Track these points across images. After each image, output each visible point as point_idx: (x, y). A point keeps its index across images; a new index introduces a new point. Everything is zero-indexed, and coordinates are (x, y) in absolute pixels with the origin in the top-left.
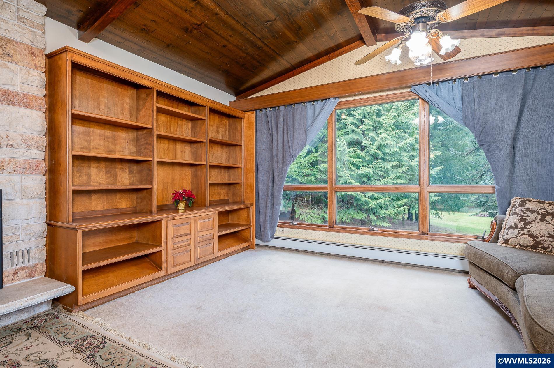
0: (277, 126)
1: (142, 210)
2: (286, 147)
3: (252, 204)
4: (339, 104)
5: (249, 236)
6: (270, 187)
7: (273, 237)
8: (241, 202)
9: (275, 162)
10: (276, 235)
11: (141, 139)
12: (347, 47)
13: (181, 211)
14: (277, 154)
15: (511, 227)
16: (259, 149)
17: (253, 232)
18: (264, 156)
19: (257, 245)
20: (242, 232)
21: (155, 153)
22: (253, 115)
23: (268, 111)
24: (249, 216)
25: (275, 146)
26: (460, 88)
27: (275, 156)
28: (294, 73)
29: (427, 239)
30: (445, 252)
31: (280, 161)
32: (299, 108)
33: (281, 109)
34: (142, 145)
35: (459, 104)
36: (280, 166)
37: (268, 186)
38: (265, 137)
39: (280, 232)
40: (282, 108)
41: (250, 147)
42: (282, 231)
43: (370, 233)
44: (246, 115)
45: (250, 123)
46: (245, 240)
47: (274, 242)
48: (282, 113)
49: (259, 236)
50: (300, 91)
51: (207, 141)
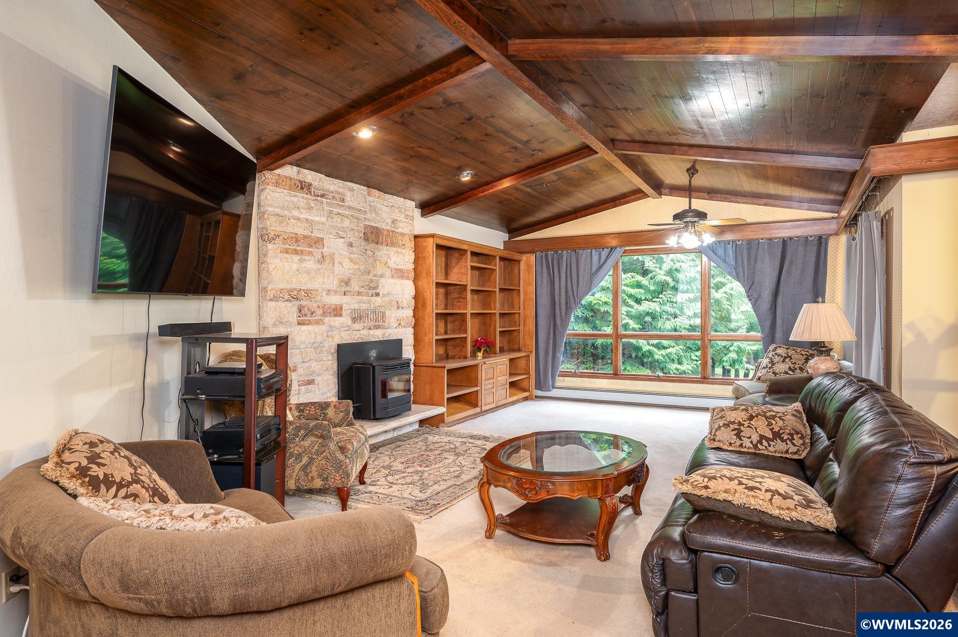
0: (559, 271)
1: (455, 356)
2: (570, 293)
3: (532, 352)
4: (625, 251)
5: (528, 386)
6: (552, 335)
7: (553, 387)
8: (519, 350)
9: (557, 308)
10: (558, 384)
11: (454, 293)
12: (633, 197)
13: (479, 358)
14: (560, 300)
15: (764, 368)
16: (539, 293)
17: (533, 382)
18: (545, 301)
19: (536, 397)
20: (520, 382)
21: (469, 306)
22: (532, 257)
23: (549, 254)
24: (528, 365)
25: (557, 291)
26: (734, 248)
27: (557, 302)
28: (578, 216)
29: (707, 383)
30: (723, 394)
31: (563, 307)
32: (584, 254)
33: (563, 253)
34: (455, 298)
35: (733, 262)
36: (563, 312)
37: (549, 333)
38: (545, 281)
39: (560, 381)
40: (565, 252)
41: (528, 291)
42: (563, 381)
43: (655, 379)
44: (524, 258)
45: (528, 266)
46: (525, 390)
47: (554, 393)
48: (565, 257)
49: (539, 386)
50: (585, 237)
51: (497, 290)
